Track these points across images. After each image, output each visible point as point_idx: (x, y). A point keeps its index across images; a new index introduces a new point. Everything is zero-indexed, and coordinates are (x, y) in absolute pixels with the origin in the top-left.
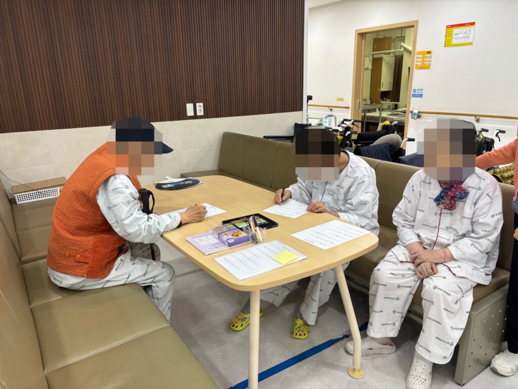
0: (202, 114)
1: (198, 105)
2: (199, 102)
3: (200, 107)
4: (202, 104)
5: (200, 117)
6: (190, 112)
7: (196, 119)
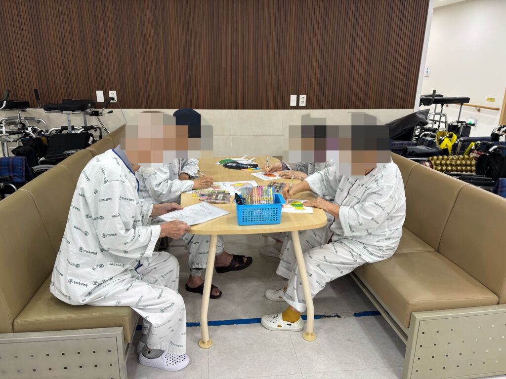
0: (304, 105)
1: (301, 96)
2: (303, 95)
3: (303, 99)
4: (305, 96)
5: (302, 108)
6: (293, 103)
7: (298, 109)
